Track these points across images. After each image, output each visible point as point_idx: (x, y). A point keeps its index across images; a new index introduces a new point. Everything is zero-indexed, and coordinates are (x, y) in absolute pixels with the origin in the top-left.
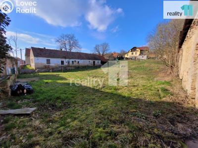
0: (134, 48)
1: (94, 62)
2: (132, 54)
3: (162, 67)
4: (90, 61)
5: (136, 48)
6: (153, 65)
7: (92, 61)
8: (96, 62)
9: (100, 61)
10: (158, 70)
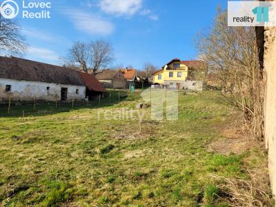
0: (174, 61)
1: (64, 91)
2: (171, 75)
3: (232, 111)
4: (52, 86)
5: (178, 61)
6: (214, 105)
7: (56, 88)
8: (71, 89)
9: (82, 90)
10: (223, 119)
